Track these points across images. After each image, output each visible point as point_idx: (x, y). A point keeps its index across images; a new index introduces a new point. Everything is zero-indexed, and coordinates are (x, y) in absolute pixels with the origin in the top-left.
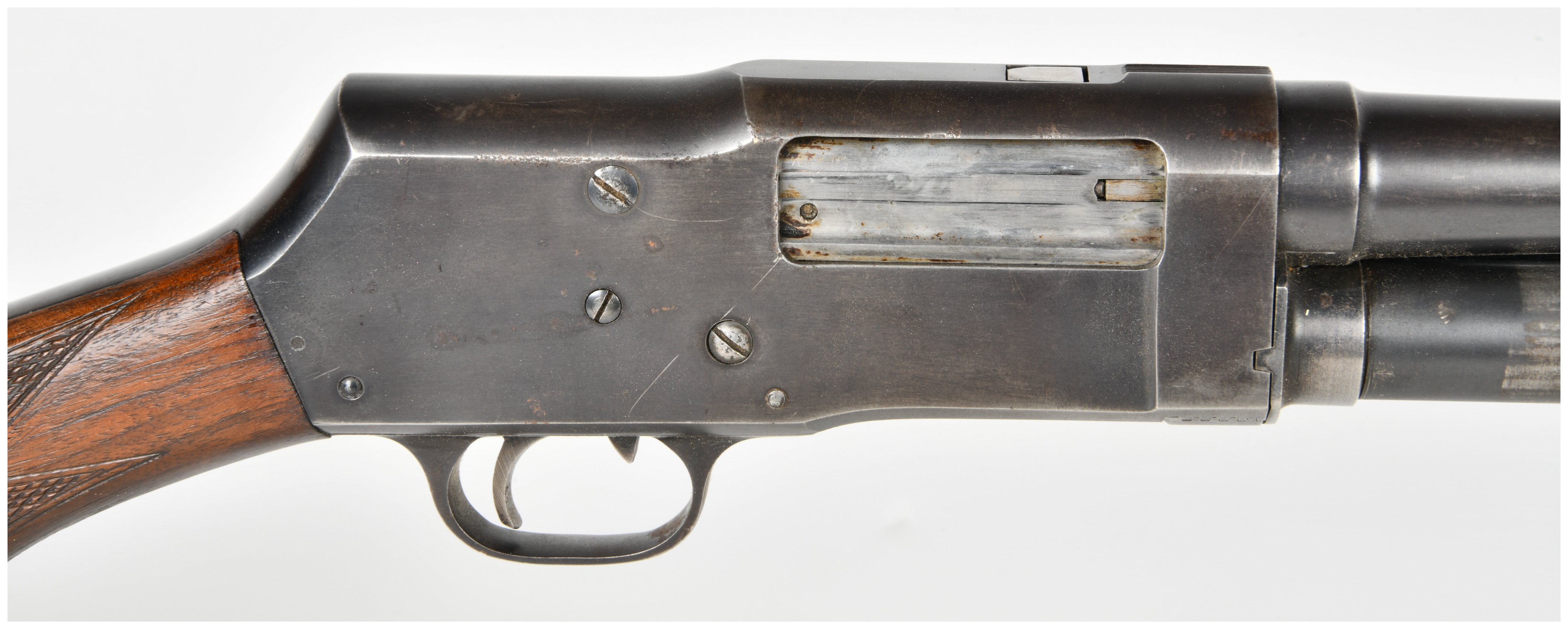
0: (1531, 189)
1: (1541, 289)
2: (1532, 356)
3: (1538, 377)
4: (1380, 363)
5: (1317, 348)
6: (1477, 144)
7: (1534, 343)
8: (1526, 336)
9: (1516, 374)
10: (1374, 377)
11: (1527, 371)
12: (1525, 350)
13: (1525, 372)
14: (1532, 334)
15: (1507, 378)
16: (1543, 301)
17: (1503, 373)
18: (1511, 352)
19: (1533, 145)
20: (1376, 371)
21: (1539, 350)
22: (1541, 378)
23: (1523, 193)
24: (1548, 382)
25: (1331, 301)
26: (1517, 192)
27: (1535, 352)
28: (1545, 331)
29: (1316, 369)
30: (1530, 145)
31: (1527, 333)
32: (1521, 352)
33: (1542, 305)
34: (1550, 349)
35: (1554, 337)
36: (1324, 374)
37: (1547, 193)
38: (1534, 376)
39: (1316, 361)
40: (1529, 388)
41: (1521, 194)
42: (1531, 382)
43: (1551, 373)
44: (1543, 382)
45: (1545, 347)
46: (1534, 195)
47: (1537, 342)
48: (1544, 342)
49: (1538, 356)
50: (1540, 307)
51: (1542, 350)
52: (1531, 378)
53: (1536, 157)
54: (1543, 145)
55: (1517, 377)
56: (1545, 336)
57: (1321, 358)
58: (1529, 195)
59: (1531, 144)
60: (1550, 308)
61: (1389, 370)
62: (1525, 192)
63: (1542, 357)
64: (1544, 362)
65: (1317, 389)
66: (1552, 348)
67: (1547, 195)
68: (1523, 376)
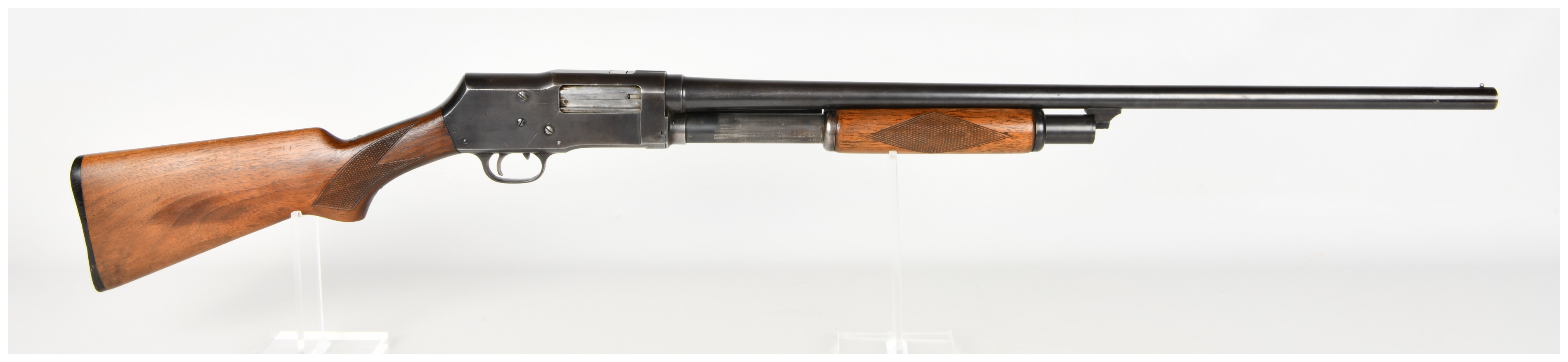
1: (722, 118)
2: (719, 132)
4: (689, 134)
5: (675, 131)
7: (719, 130)
10: (688, 138)
14: (719, 128)
15: (715, 137)
16: (722, 121)
18: (715, 131)
20: (689, 136)
24: (723, 138)
25: (678, 121)
26: (714, 97)
28: (721, 127)
29: (676, 136)
30: (716, 87)
32: (717, 131)
35: (723, 128)
38: (720, 136)
42: (720, 138)
46: (718, 98)
48: (721, 129)
53: (718, 90)
57: (676, 134)
58: (716, 98)
61: (691, 136)
63: (721, 132)
65: (676, 141)
66: (723, 130)
68: (718, 136)
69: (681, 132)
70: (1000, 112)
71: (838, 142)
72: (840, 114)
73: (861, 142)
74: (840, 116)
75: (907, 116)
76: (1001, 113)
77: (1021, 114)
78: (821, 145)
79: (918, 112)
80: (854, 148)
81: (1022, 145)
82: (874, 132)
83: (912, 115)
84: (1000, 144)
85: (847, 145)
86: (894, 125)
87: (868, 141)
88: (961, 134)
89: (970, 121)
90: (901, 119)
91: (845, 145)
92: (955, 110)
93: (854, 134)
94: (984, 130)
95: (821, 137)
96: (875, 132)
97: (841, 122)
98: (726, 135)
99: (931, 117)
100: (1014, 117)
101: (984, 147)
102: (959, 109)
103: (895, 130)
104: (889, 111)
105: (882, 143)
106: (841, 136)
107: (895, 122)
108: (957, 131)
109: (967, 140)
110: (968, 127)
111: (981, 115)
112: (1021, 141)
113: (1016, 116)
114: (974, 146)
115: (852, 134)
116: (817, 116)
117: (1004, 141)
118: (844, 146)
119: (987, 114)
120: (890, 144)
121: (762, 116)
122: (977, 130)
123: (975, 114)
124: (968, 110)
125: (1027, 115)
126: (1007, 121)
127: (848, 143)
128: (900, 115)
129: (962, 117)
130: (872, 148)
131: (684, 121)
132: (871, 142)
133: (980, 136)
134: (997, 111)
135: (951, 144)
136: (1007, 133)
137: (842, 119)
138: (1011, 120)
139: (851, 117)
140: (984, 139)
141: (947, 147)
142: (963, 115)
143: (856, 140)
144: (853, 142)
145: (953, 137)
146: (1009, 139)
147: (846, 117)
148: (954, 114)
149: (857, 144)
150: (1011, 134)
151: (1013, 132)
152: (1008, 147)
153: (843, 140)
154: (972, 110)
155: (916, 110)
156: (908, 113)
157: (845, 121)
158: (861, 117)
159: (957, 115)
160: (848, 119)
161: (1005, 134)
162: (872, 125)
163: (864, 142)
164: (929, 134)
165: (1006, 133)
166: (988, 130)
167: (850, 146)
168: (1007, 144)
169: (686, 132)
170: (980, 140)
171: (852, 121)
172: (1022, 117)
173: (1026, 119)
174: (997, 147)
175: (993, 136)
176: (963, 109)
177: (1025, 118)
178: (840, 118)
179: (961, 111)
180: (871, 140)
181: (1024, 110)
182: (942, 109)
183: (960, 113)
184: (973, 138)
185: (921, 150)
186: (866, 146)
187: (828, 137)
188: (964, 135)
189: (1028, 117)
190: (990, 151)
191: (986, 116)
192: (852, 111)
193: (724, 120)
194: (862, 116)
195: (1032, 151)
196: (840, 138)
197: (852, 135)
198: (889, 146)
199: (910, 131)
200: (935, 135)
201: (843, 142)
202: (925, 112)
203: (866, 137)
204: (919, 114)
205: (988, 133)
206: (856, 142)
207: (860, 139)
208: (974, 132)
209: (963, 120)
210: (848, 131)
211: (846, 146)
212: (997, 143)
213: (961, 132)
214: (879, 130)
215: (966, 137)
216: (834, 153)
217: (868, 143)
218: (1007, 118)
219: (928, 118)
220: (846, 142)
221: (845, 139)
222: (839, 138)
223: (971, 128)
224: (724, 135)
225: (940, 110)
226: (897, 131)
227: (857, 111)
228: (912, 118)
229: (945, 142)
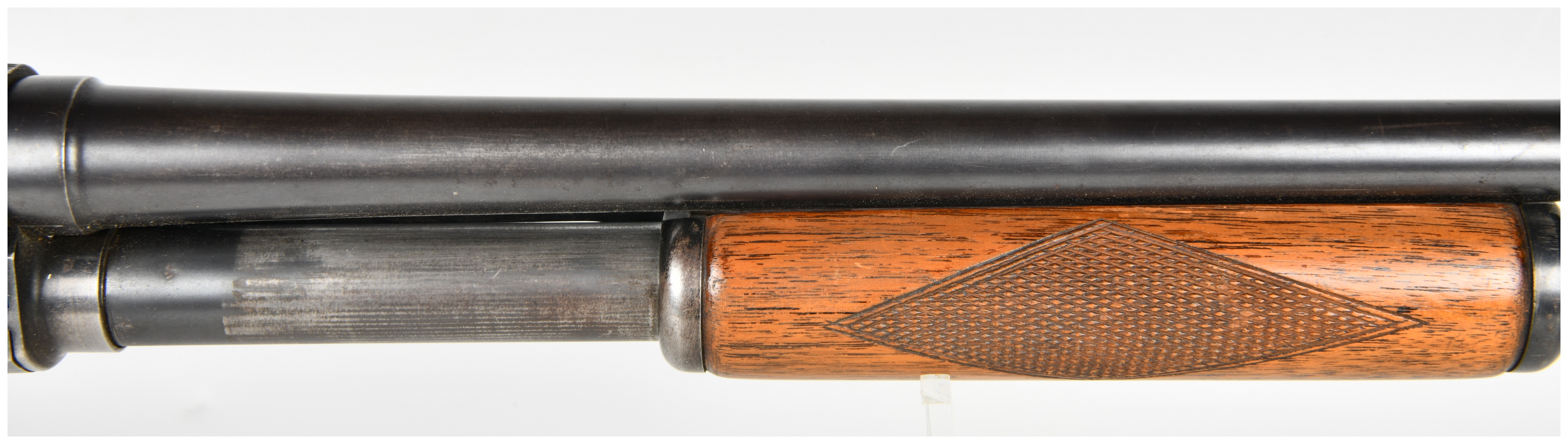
0: (215, 170)
1: (253, 251)
2: (242, 308)
3: (251, 325)
4: (117, 317)
5: (59, 307)
6: (170, 132)
7: (242, 297)
8: (235, 292)
9: (233, 323)
10: (117, 329)
11: (241, 321)
12: (235, 303)
13: (239, 321)
14: (240, 290)
15: (226, 326)
16: (252, 261)
17: (222, 324)
18: (224, 305)
19: (217, 133)
20: (117, 324)
21: (246, 303)
22: (253, 326)
23: (208, 173)
24: (260, 329)
25: (72, 266)
26: (204, 173)
27: (244, 305)
28: (250, 287)
29: (62, 325)
30: (215, 133)
31: (236, 289)
32: (232, 305)
33: (250, 264)
34: (255, 302)
35: (257, 292)
36: (69, 328)
37: (228, 173)
38: (247, 324)
39: (59, 318)
40: (248, 334)
41: (207, 174)
42: (247, 329)
43: (260, 321)
44: (257, 329)
45: (251, 300)
46: (218, 175)
47: (244, 296)
48: (249, 296)
49: (247, 308)
50: (248, 266)
51: (249, 303)
52: (246, 326)
53: (218, 143)
54: (225, 133)
55: (234, 326)
56: (250, 291)
57: (63, 315)
58: (214, 175)
59: (215, 131)
60: (256, 267)
61: (127, 323)
62: (210, 173)
63: (249, 308)
64: (252, 313)
65: (70, 341)
66: (257, 301)
67: (229, 175)
68: (239, 325)
69: (79, 305)
70: (1377, 221)
71: (715, 345)
72: (721, 233)
73: (807, 345)
74: (720, 242)
75: (990, 242)
76: (1381, 226)
77: (1466, 227)
78: (652, 347)
79: (1038, 225)
80: (778, 365)
81: (1469, 355)
82: (856, 308)
83: (1010, 237)
84: (1378, 353)
85: (750, 356)
86: (937, 277)
87: (833, 344)
88: (1212, 314)
89: (1250, 262)
90: (967, 256)
91: (742, 356)
92: (1187, 211)
93: (776, 315)
94: (1309, 296)
95: (650, 320)
96: (862, 307)
97: (725, 268)
98: (269, 318)
99: (1090, 246)
100: (1437, 244)
101: (1312, 363)
102: (1205, 210)
103: (940, 299)
104: (916, 217)
105: (893, 351)
106: (724, 324)
107: (942, 265)
108: (1198, 300)
109: (1238, 338)
110: (1243, 284)
111: (1298, 236)
112: (1468, 340)
113: (1445, 237)
114: (1266, 358)
115: (768, 317)
116: (636, 233)
117: (1396, 342)
118: (739, 360)
119: (1321, 229)
120: (923, 354)
121: (414, 239)
122: (1282, 299)
123: (1270, 230)
124: (1241, 214)
125: (1495, 232)
126: (1410, 259)
127: (752, 351)
128: (963, 239)
129: (1220, 245)
130: (851, 365)
131: (94, 263)
132: (848, 344)
133: (1295, 323)
134: (1365, 217)
135: (1171, 350)
136: (1409, 309)
137: (726, 255)
138: (1426, 254)
139: (764, 248)
140: (1308, 333)
141: (1154, 361)
142: (1223, 233)
143: (783, 341)
144: (776, 347)
145: (1180, 326)
146: (1417, 334)
147: (743, 249)
148: (1182, 232)
149: (791, 355)
150: (1426, 314)
151: (1432, 306)
152: (1406, 362)
153: (734, 340)
154: (1261, 213)
155: (1031, 213)
156: (994, 228)
157: (740, 267)
158: (804, 248)
159: (1196, 237)
160: (753, 257)
161: (1398, 313)
162: (848, 280)
163: (818, 345)
164: (1082, 314)
165: (1404, 311)
166: (1325, 296)
167: (762, 361)
168: (1407, 350)
169: (105, 305)
170: (1295, 336)
171: (767, 263)
172: (1472, 240)
173: (1491, 253)
174: (1360, 363)
175: (1348, 322)
176: (1223, 211)
177: (1489, 248)
178: (718, 250)
179: (1212, 217)
180: (846, 338)
181: (1481, 210)
182: (1136, 209)
183: (1209, 228)
184: (1265, 331)
185: (1050, 372)
186: (829, 361)
187: (675, 320)
188: (1227, 321)
189: (1498, 240)
190: (1330, 372)
191: (1316, 240)
192: (768, 222)
193: (262, 259)
194: (811, 241)
195: (1510, 370)
196: (720, 329)
197: (770, 322)
198: (918, 358)
199: (1001, 303)
200: (1104, 318)
201: (732, 346)
202: (1064, 222)
203: (826, 327)
204: (1040, 233)
205: (1327, 309)
206: (785, 347)
207: (799, 336)
208: (1267, 303)
209: (1222, 257)
210: (751, 305)
211: (746, 360)
212: (1365, 349)
213: (1216, 305)
214: (879, 301)
215: (1233, 326)
216: (706, 379)
217: (831, 349)
218: (1409, 246)
219: (1076, 251)
220: (746, 345)
221: (740, 337)
222: (717, 333)
223: (1255, 289)
224: (262, 318)
225: (1125, 212)
226: (952, 304)
227: (790, 223)
228: (1011, 248)
229: (1145, 345)
